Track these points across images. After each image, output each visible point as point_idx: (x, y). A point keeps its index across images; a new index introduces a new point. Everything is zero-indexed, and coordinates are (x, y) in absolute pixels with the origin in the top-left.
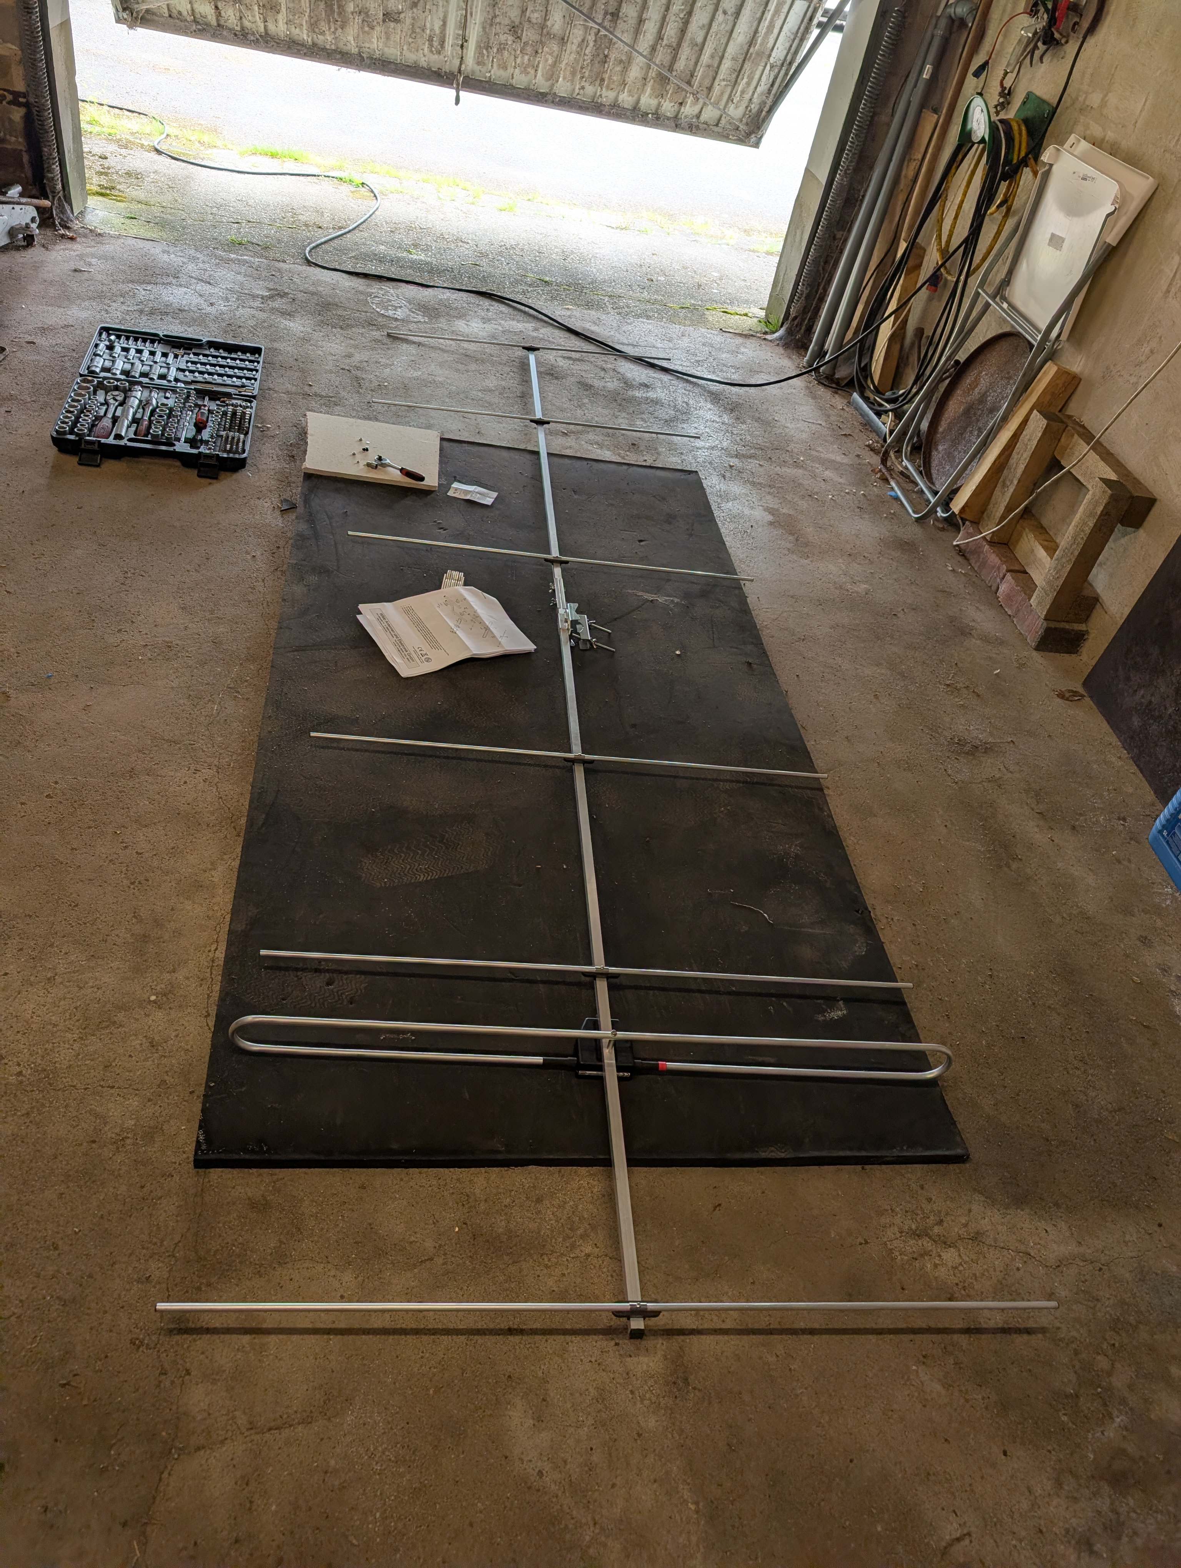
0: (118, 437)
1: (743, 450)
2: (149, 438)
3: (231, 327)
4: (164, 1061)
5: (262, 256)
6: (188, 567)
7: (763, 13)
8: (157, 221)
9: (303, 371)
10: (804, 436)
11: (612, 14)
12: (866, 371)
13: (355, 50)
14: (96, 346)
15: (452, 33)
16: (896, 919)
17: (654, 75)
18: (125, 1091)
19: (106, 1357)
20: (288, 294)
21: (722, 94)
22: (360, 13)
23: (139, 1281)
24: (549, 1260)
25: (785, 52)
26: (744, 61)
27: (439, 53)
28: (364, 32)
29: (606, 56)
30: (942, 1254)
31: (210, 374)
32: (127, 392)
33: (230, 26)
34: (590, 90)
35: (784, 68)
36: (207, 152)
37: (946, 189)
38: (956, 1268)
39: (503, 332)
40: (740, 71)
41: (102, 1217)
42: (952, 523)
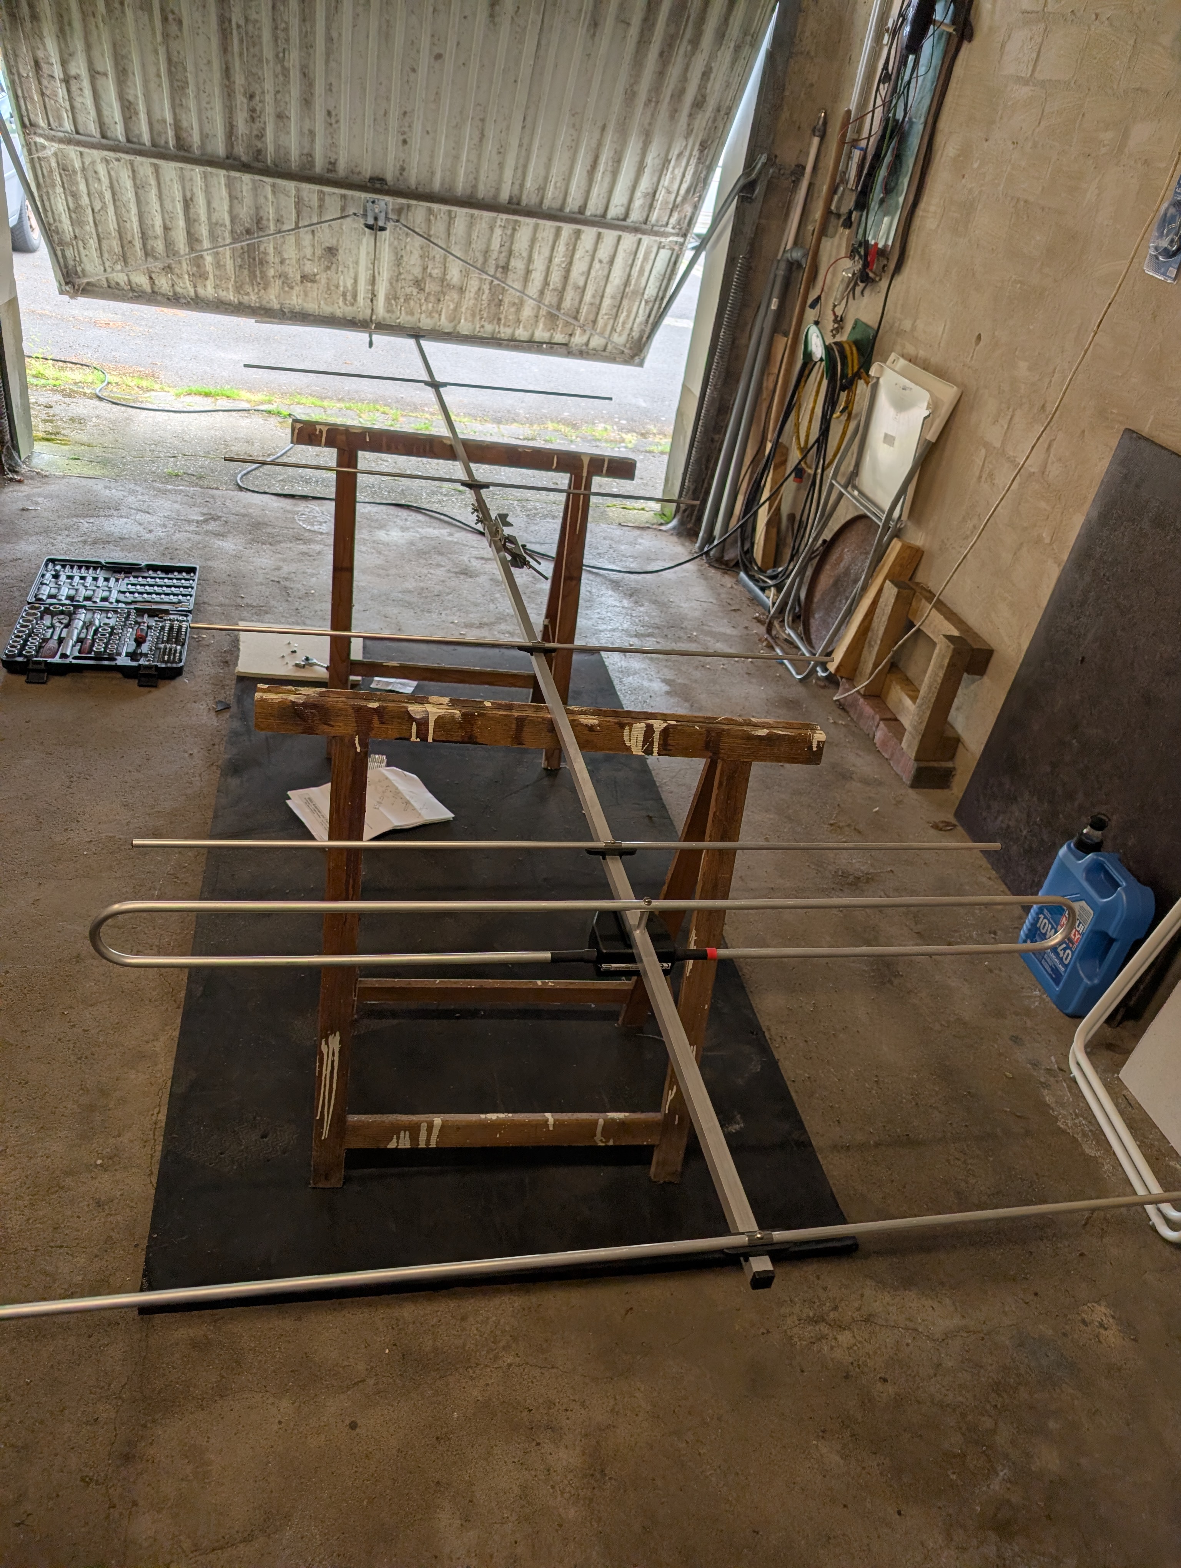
0: (64, 656)
1: (641, 630)
2: (92, 655)
3: (167, 550)
4: (110, 1219)
5: (197, 485)
6: (130, 768)
7: (634, 260)
8: (99, 460)
9: (234, 584)
10: (697, 614)
11: (503, 267)
12: (749, 552)
13: (277, 307)
14: (43, 576)
15: (363, 288)
16: (789, 1038)
17: (544, 313)
18: (73, 1249)
19: (58, 1496)
20: (220, 517)
21: (606, 325)
22: (280, 276)
23: (87, 1423)
24: (474, 1372)
25: (656, 290)
26: (622, 298)
27: (352, 305)
28: (285, 292)
29: (501, 301)
30: (838, 1336)
31: (148, 593)
32: (71, 615)
33: (164, 292)
34: (489, 328)
35: (657, 303)
36: (146, 395)
37: (799, 399)
38: (851, 1348)
39: (421, 539)
40: (619, 307)
41: (52, 1367)
42: (832, 681)
